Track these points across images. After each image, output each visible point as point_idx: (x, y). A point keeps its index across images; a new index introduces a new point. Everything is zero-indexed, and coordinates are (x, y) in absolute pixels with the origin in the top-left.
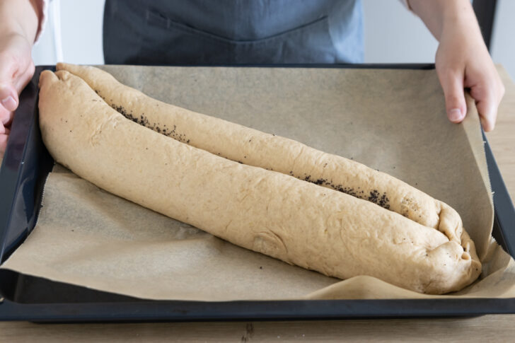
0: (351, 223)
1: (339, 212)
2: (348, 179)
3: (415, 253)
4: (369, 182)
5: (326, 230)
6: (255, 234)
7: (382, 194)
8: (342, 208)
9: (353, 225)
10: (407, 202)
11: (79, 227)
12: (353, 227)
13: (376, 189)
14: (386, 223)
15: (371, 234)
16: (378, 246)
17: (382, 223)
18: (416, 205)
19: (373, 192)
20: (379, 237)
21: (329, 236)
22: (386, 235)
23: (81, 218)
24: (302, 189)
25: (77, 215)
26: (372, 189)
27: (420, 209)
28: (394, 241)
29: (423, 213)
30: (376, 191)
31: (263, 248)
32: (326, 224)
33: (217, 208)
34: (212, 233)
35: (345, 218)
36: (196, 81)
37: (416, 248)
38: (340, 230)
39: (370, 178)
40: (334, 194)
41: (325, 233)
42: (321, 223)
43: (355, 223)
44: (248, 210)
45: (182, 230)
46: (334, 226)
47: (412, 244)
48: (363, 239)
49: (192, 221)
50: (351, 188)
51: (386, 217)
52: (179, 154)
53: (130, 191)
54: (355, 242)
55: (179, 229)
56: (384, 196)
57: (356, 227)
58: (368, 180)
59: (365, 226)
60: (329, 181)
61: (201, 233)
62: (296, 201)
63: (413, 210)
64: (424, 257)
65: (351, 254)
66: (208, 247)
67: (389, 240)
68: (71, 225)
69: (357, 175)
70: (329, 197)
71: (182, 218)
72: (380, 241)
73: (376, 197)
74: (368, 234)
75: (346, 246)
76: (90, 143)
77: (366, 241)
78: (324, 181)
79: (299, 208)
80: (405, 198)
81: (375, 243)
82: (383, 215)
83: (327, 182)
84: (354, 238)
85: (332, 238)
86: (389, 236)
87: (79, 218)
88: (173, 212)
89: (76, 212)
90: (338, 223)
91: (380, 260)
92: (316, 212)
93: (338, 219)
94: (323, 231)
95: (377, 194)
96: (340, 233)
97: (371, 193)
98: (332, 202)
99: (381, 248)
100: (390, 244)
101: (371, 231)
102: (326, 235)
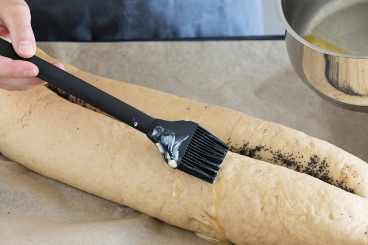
0: (287, 199)
1: (275, 188)
2: (287, 144)
3: (353, 229)
4: (310, 147)
5: (262, 209)
6: (191, 216)
7: (322, 160)
8: (278, 184)
9: (290, 201)
10: (347, 169)
11: (14, 210)
12: (290, 203)
13: (316, 154)
14: (323, 198)
15: (307, 210)
16: (316, 223)
17: (319, 198)
18: (355, 172)
19: (313, 157)
20: (315, 213)
21: (266, 214)
22: (323, 210)
23: (17, 201)
24: (237, 166)
25: (12, 197)
26: (312, 154)
27: (359, 176)
28: (331, 217)
29: (362, 180)
30: (316, 156)
31: (199, 228)
32: (262, 202)
33: (151, 190)
34: (148, 214)
35: (281, 194)
36: (124, 56)
37: (355, 224)
38: (277, 208)
39: (310, 144)
40: (270, 169)
41: (262, 212)
42: (257, 201)
43: (292, 199)
44: (182, 192)
45: (120, 210)
46: (271, 203)
47: (350, 219)
48: (300, 216)
49: (126, 202)
50: (290, 153)
51: (323, 192)
52: (110, 133)
53: (62, 174)
54: (292, 219)
55: (116, 209)
56: (324, 161)
57: (293, 203)
58: (308, 145)
59: (302, 201)
60: (268, 147)
61: (137, 213)
62: (231, 179)
63: (352, 177)
64: (363, 235)
65: (288, 232)
66: (146, 226)
67: (327, 216)
68: (7, 207)
69: (297, 141)
70: (264, 174)
71: (117, 200)
72: (317, 217)
73: (316, 163)
74: (305, 210)
75: (284, 225)
76: (20, 124)
77: (303, 218)
78: (263, 147)
79: (234, 187)
80: (345, 165)
81: (312, 219)
82: (319, 190)
83: (265, 148)
84: (291, 215)
85: (268, 217)
86: (326, 211)
87: (13, 200)
88: (106, 195)
89: (11, 194)
90: (274, 200)
91: (317, 237)
92: (251, 190)
93: (274, 196)
94: (260, 210)
95: (316, 159)
96: (277, 211)
97: (311, 158)
98: (267, 179)
99: (318, 224)
100: (328, 220)
101: (308, 207)
102: (263, 213)
